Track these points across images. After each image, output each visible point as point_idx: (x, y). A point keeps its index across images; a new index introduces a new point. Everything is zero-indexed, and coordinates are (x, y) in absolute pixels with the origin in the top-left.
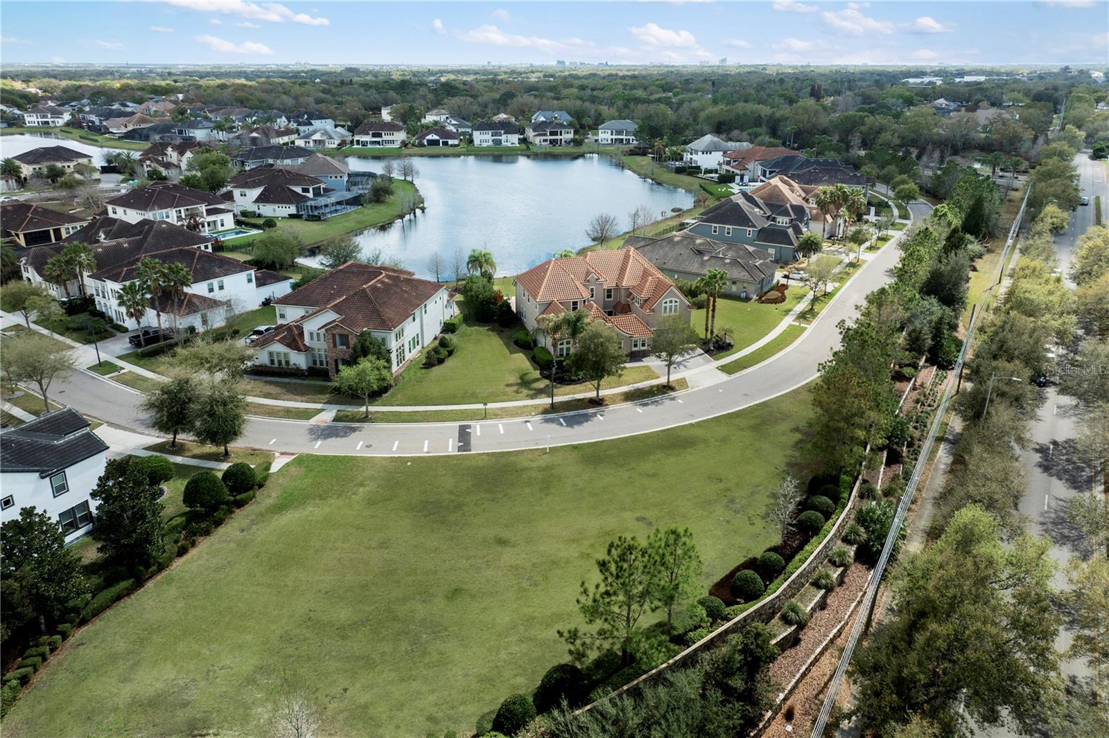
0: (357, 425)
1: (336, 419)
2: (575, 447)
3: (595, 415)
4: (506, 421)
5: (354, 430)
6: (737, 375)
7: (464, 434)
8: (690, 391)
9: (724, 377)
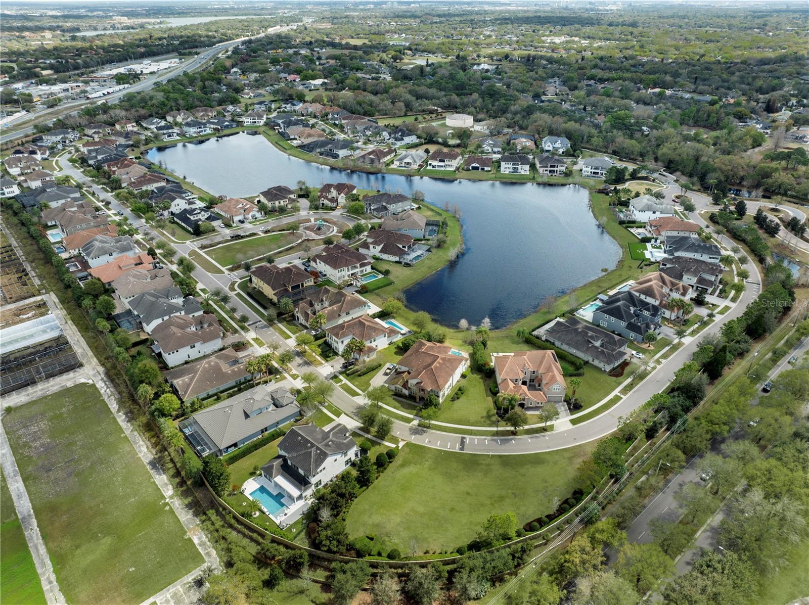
0: (425, 429)
1: (419, 425)
2: (500, 456)
3: (511, 439)
4: (478, 437)
5: (425, 432)
6: (577, 426)
7: (462, 443)
8: (553, 432)
9: (570, 426)
